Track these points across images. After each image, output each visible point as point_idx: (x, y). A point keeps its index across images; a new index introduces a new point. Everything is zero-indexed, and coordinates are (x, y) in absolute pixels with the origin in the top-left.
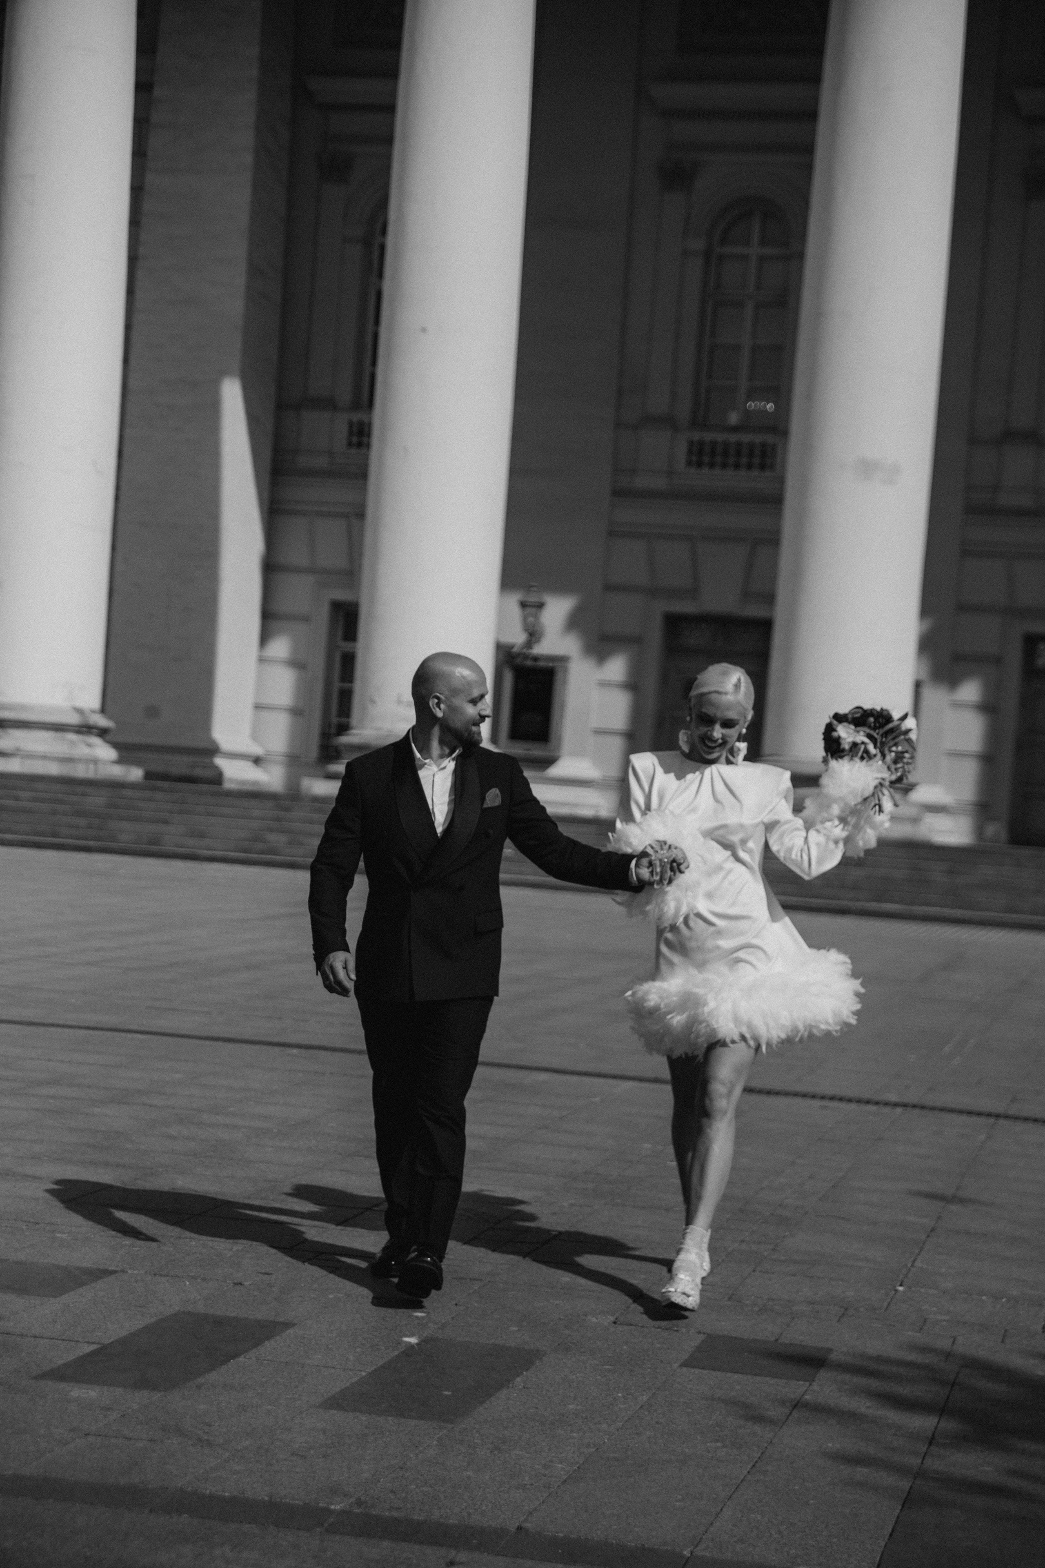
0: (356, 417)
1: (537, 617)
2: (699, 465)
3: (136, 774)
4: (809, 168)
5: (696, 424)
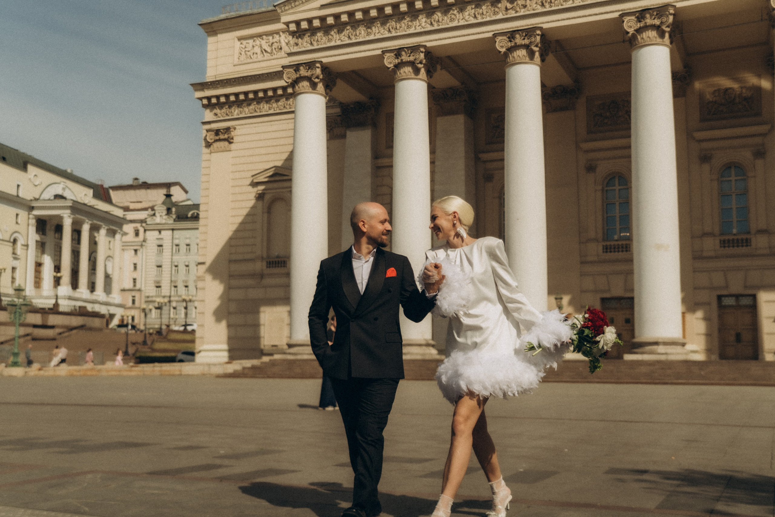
1: (560, 302)
2: (607, 252)
4: (630, 162)
5: (604, 240)
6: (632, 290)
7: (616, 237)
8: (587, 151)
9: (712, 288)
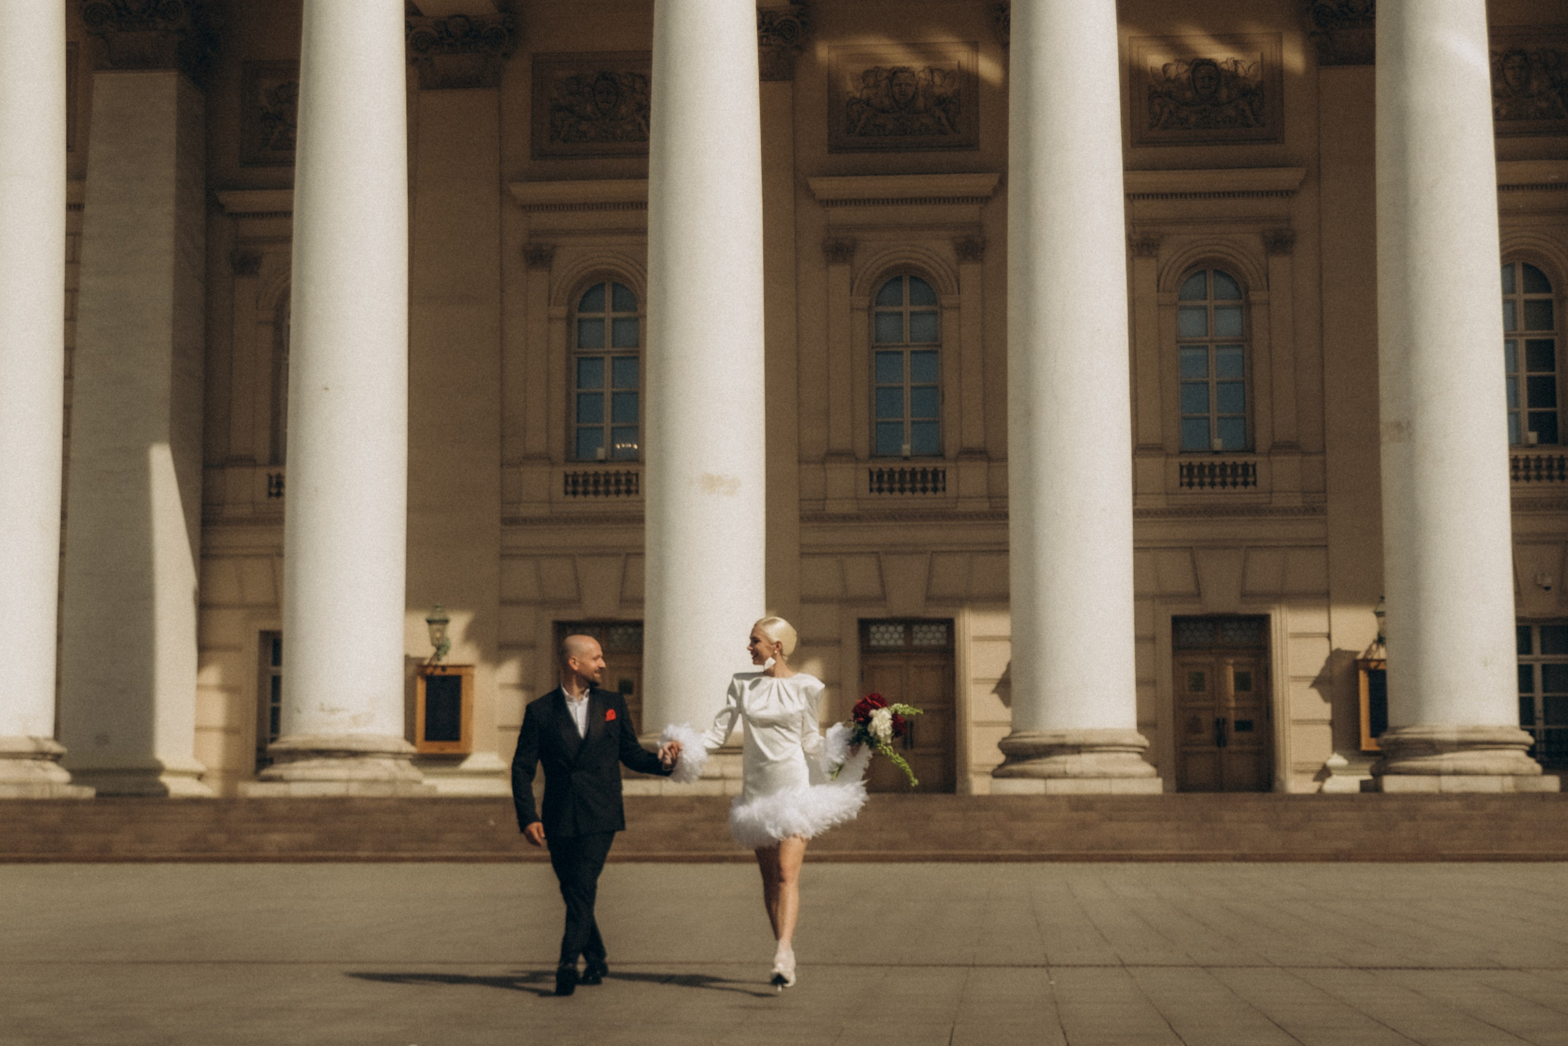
0: (274, 471)
1: (442, 632)
2: (575, 493)
3: (88, 792)
6: (639, 602)
7: (601, 453)
8: (529, 208)
9: (846, 601)
